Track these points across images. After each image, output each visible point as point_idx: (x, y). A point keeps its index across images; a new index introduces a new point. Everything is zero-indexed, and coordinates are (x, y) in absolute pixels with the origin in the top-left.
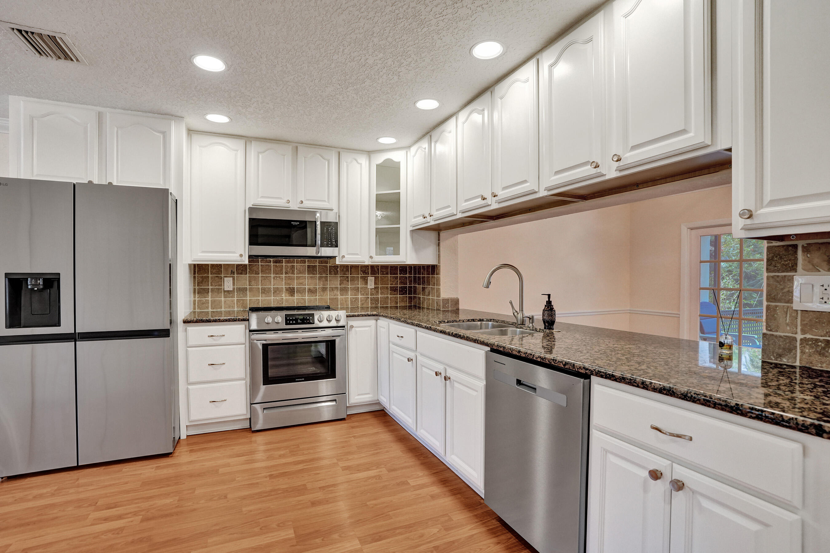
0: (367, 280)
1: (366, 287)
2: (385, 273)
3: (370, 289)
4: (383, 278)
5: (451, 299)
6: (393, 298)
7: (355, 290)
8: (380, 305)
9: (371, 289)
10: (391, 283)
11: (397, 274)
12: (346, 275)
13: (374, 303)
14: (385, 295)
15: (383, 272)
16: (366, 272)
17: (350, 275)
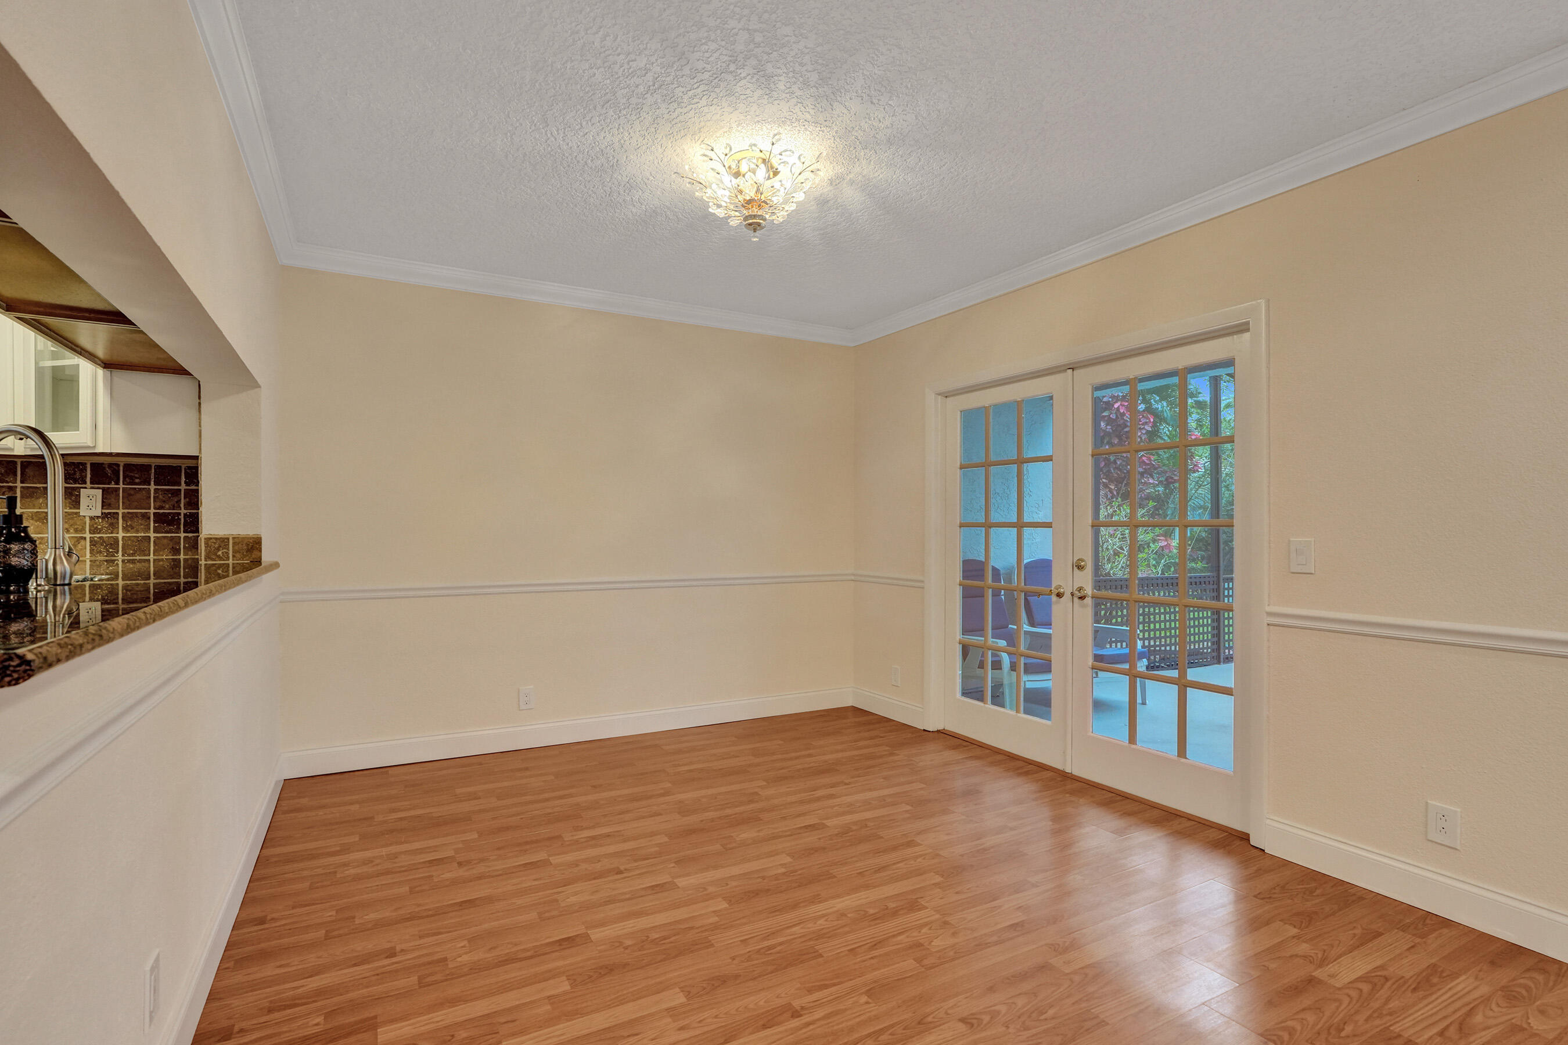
0: (79, 496)
1: (76, 513)
2: (137, 481)
3: (88, 520)
4: (132, 492)
5: (233, 538)
6: (165, 541)
7: (36, 521)
8: (123, 555)
9: (92, 518)
10: (158, 504)
11: (179, 484)
12: (5, 484)
13: (101, 552)
14: (137, 531)
15: (132, 478)
16: (78, 476)
17: (22, 482)
